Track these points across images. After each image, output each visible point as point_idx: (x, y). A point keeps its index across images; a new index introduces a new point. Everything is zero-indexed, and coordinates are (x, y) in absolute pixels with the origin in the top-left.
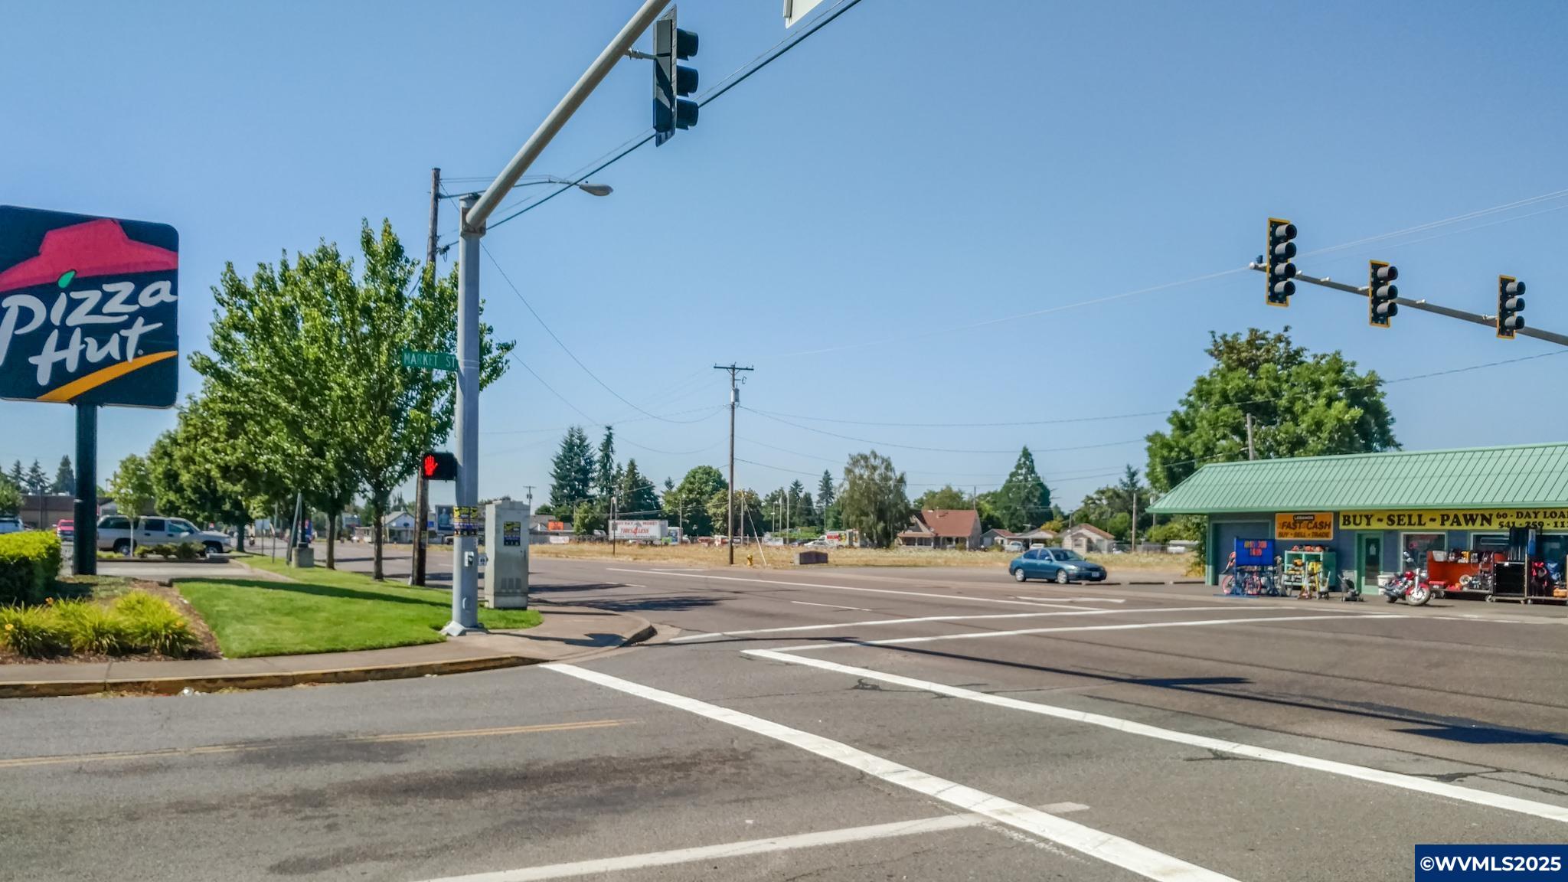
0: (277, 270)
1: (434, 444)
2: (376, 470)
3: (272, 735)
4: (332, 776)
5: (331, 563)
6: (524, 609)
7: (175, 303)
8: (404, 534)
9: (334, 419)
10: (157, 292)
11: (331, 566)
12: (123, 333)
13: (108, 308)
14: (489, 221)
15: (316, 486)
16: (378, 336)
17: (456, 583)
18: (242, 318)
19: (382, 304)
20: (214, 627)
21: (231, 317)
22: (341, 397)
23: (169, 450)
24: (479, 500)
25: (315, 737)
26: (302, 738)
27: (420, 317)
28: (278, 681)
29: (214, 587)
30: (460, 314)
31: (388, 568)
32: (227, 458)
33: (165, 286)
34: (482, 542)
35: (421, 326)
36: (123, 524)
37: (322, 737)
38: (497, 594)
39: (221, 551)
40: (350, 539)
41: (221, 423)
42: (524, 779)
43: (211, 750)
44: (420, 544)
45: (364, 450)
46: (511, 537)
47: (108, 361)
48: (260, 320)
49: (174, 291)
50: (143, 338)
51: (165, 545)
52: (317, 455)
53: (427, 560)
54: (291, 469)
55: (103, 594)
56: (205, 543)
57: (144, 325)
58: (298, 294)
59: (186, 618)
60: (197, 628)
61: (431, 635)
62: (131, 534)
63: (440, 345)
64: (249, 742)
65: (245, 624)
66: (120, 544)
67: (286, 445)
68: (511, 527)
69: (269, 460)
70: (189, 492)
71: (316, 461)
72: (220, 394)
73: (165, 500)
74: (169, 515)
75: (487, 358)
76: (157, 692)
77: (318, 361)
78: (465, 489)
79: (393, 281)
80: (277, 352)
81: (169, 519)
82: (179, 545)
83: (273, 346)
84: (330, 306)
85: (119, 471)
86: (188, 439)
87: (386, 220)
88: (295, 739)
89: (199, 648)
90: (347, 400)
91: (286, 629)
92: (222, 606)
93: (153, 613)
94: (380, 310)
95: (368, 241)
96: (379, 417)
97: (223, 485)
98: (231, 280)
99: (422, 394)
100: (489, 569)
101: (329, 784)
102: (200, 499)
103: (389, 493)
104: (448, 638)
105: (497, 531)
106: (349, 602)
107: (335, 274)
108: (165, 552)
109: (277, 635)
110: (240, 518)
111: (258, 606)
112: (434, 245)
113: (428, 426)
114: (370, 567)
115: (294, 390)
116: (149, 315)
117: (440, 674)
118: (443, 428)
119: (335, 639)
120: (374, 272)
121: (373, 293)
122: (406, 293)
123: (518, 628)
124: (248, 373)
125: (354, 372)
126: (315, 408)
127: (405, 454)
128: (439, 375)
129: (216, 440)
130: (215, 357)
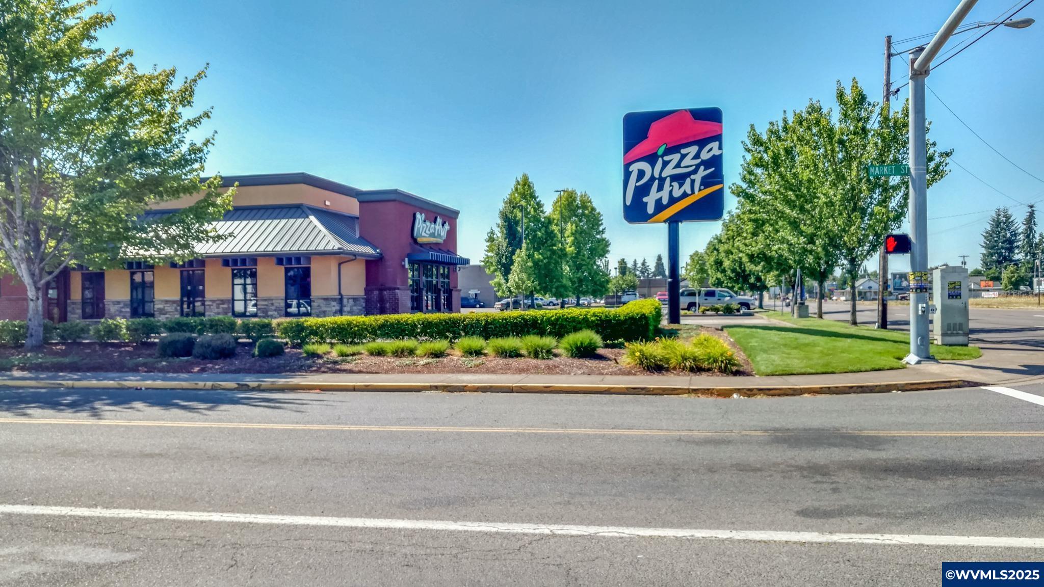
0: (781, 124)
1: (892, 230)
2: (851, 250)
3: (790, 426)
4: (833, 456)
5: (821, 315)
6: (966, 345)
7: (721, 155)
8: (868, 294)
9: (821, 219)
10: (711, 150)
11: (821, 317)
12: (693, 177)
13: (684, 163)
14: (932, 65)
15: (810, 264)
16: (849, 159)
17: (912, 327)
18: (761, 158)
19: (851, 137)
20: (749, 356)
21: (755, 158)
22: (826, 203)
23: (717, 247)
24: (929, 267)
25: (818, 430)
26: (810, 429)
27: (880, 141)
28: (792, 392)
29: (748, 330)
30: (911, 135)
31: (860, 318)
32: (753, 249)
33: (715, 145)
34: (931, 298)
35: (880, 148)
36: (692, 294)
37: (823, 430)
38: (944, 335)
39: (749, 308)
40: (831, 299)
41: (750, 227)
42: (977, 470)
43: (753, 433)
44: (883, 300)
45: (842, 237)
46: (954, 292)
47: (685, 195)
48: (772, 158)
49: (720, 148)
50: (703, 178)
51: (716, 306)
52: (809, 243)
53: (888, 312)
54: (793, 253)
55: (685, 335)
56: (739, 304)
57: (704, 170)
58: (795, 138)
59: (733, 350)
60: (740, 357)
61: (895, 363)
62: (697, 299)
63: (895, 160)
64: (776, 430)
65: (768, 354)
66: (691, 305)
67: (790, 238)
68: (953, 286)
69: (779, 249)
70: (729, 272)
71: (809, 247)
72: (748, 208)
73: (714, 278)
74: (717, 287)
75: (932, 165)
76: (718, 395)
77: (810, 181)
78: (918, 258)
79: (859, 120)
80: (782, 177)
81: (718, 290)
82: (725, 305)
83: (781, 175)
84: (817, 143)
85: (689, 261)
86: (728, 239)
87: (854, 79)
88: (805, 430)
89: (741, 369)
90: (830, 204)
91: (795, 358)
92: (754, 343)
93: (714, 347)
94: (851, 141)
95: (841, 96)
96: (852, 213)
97: (749, 267)
98: (754, 135)
99: (882, 195)
100: (937, 317)
101: (831, 461)
102: (736, 276)
103: (860, 265)
104: (908, 366)
105: (943, 288)
106: (834, 340)
107: (819, 121)
108: (717, 310)
109: (789, 362)
110: (760, 287)
111: (776, 343)
112: (888, 90)
113: (888, 217)
114: (848, 317)
115: (794, 201)
116: (707, 164)
117: (903, 391)
118: (898, 217)
119: (827, 365)
120: (846, 115)
121: (846, 129)
122: (868, 127)
123: (962, 359)
124: (765, 193)
125: (834, 185)
126: (809, 212)
127: (871, 238)
128: (895, 180)
129: (745, 238)
130: (744, 186)
